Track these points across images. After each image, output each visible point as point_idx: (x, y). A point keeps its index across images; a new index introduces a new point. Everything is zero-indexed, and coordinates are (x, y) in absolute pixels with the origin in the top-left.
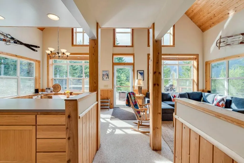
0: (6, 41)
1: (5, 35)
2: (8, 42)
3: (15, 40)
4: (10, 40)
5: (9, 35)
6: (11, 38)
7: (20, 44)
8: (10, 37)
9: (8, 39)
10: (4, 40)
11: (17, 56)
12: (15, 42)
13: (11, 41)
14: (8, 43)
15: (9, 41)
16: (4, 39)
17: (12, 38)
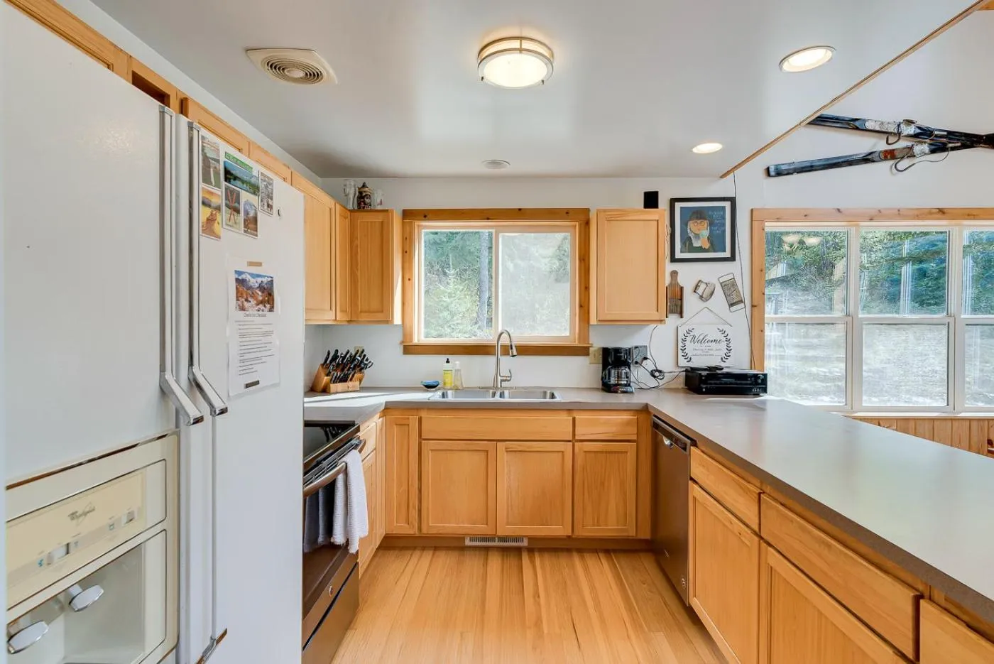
0: (893, 157)
1: (892, 129)
2: (902, 158)
3: (936, 136)
4: (911, 148)
5: (909, 122)
6: (916, 136)
7: (964, 146)
8: (911, 130)
9: (903, 144)
10: (890, 155)
11: (944, 213)
12: (938, 148)
13: (918, 149)
14: (903, 164)
15: (910, 153)
16: (886, 152)
17: (924, 134)
